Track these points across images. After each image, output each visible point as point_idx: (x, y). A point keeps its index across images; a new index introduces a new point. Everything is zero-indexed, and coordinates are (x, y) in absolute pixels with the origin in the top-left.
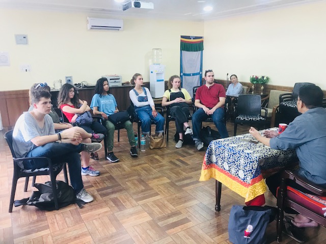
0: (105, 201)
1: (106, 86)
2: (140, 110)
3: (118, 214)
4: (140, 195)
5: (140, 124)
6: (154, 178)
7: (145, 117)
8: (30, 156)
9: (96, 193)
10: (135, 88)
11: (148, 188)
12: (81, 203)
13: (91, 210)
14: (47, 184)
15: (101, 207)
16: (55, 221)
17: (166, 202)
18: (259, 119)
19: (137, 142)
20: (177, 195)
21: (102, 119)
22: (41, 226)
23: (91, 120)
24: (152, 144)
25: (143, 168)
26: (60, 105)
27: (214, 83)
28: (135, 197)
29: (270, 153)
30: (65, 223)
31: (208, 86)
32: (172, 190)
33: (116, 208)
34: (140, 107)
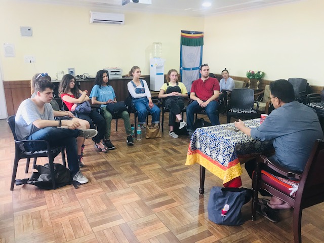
0: (99, 183)
1: (105, 78)
2: (138, 102)
3: (110, 194)
4: (132, 179)
5: (136, 115)
6: (147, 164)
7: (142, 108)
8: (30, 139)
9: (91, 176)
10: (133, 80)
11: (140, 173)
12: (77, 185)
13: (86, 190)
14: (46, 166)
15: (95, 188)
16: (52, 199)
17: (155, 185)
18: (250, 112)
19: (133, 132)
20: (166, 179)
21: (100, 109)
22: (39, 202)
23: (90, 109)
24: (148, 134)
25: (137, 155)
26: (61, 94)
27: (209, 77)
28: (127, 180)
29: (246, 140)
30: (61, 201)
31: (203, 79)
32: (162, 175)
33: (109, 189)
34: (137, 99)
